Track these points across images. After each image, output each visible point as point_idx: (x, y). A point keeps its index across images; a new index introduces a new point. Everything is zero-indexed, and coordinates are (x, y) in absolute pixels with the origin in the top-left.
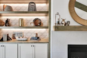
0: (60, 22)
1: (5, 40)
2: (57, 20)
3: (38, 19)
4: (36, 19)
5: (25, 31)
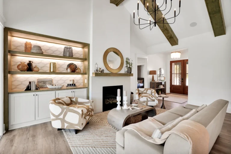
0: (98, 70)
1: (33, 90)
2: (96, 69)
3: (73, 64)
4: (70, 64)
5: (55, 78)
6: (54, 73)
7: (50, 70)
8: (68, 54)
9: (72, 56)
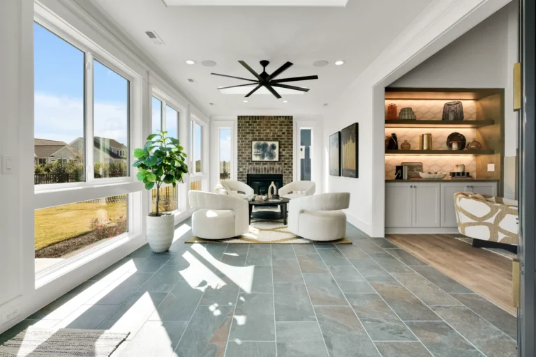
1: (405, 179)
3: (458, 134)
5: (426, 161)
6: (430, 151)
7: (423, 148)
8: (453, 116)
9: (462, 117)
